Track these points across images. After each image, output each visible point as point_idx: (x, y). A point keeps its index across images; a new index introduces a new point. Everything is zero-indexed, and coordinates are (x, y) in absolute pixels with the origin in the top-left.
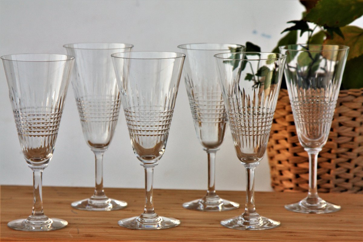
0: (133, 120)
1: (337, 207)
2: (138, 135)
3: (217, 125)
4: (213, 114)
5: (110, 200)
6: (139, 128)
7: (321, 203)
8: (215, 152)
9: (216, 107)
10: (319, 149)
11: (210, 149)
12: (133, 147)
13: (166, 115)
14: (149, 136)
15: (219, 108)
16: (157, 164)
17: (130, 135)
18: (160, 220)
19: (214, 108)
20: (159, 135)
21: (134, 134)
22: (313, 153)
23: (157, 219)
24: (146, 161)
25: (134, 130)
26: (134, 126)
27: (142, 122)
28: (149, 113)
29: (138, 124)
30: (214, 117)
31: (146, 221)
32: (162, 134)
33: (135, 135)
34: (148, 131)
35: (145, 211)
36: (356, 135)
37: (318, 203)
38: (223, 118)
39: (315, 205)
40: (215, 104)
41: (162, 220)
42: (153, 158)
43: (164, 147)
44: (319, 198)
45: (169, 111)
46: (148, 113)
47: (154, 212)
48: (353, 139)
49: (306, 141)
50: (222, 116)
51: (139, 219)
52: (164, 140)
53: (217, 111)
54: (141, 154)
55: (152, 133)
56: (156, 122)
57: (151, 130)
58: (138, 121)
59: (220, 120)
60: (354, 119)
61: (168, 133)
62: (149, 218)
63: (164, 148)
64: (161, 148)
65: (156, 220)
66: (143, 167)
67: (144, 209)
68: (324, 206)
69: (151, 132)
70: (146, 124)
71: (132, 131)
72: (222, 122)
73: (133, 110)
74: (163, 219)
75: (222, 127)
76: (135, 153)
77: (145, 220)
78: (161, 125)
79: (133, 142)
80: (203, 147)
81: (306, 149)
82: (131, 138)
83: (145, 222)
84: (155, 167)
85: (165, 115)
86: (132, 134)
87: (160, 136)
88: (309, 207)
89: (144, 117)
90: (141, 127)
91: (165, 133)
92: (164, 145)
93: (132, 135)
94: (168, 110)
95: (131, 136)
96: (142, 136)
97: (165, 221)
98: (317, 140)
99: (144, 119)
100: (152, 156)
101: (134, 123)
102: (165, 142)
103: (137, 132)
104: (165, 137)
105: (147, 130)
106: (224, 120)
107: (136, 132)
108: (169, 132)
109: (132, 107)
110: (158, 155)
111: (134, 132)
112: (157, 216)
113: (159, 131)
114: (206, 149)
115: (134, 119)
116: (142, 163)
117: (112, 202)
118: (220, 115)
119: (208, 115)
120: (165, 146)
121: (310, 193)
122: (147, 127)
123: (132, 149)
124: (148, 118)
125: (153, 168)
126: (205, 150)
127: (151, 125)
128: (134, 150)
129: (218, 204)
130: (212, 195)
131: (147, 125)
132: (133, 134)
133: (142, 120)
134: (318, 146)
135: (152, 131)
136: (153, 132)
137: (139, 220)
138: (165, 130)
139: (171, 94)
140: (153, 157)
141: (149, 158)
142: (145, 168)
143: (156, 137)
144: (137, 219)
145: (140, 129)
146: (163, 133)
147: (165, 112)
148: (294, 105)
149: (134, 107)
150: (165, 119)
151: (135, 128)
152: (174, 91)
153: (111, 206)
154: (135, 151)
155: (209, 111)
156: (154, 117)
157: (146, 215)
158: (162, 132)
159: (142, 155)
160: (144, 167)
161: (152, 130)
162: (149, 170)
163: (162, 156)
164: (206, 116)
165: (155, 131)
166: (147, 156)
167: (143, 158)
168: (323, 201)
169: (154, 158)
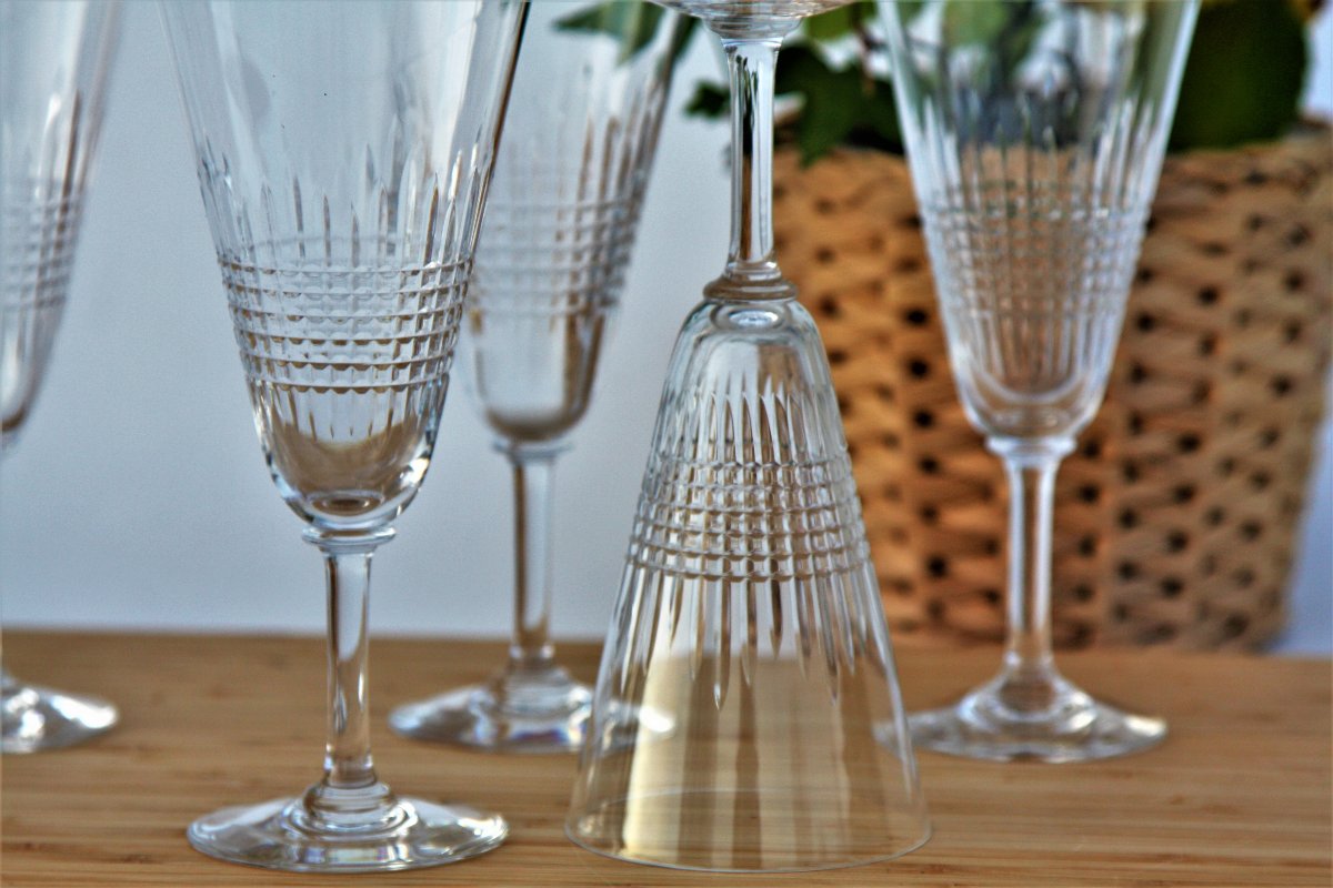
0: (267, 309)
1: (1148, 727)
2: (290, 387)
3: (561, 325)
4: (536, 273)
5: (29, 696)
6: (296, 353)
7: (1070, 711)
8: (549, 458)
9: (552, 236)
10: (1063, 445)
11: (529, 447)
12: (264, 448)
13: (435, 283)
14: (351, 392)
15: (569, 241)
16: (391, 538)
17: (252, 387)
18: (406, 817)
19: (547, 241)
20: (398, 389)
21: (269, 384)
22: (1031, 461)
23: (392, 814)
24: (336, 522)
25: (269, 362)
26: (272, 341)
27: (312, 319)
28: (346, 274)
29: (294, 330)
30: (544, 285)
31: (332, 827)
32: (413, 381)
33: (275, 385)
34: (342, 367)
35: (328, 773)
36: (1216, 369)
37: (1055, 710)
38: (591, 292)
39: (1038, 717)
40: (548, 221)
41: (413, 821)
42: (367, 504)
43: (422, 447)
44: (1060, 685)
45: (448, 264)
46: (344, 275)
47: (373, 777)
48: (1202, 393)
49: (996, 403)
50: (584, 281)
51: (300, 816)
52: (426, 414)
53: (559, 255)
54: (306, 485)
55: (362, 377)
56: (383, 319)
57: (357, 360)
58: (293, 318)
59: (573, 299)
60: (1209, 296)
61: (445, 377)
62: (348, 810)
63: (427, 456)
64: (411, 456)
65: (385, 820)
66: (316, 549)
67: (324, 760)
68: (1081, 722)
69: (356, 372)
70: (332, 331)
71: (259, 368)
72: (587, 312)
73: (263, 259)
74: (417, 813)
75: (585, 336)
76: (275, 477)
77: (326, 822)
78: (408, 335)
79: (266, 425)
80: (487, 436)
81: (999, 445)
82: (255, 402)
83: (329, 833)
84: (380, 548)
85: (429, 287)
86: (259, 383)
87: (403, 396)
88: (1010, 730)
89: (321, 295)
90: (306, 346)
91: (432, 377)
92: (424, 439)
93: (263, 389)
94: (445, 260)
95: (256, 391)
96: (312, 390)
97: (430, 824)
98: (1051, 398)
99: (322, 307)
100: (365, 493)
101: (274, 329)
102: (432, 422)
103: (288, 374)
104: (428, 396)
105: (340, 359)
106: (597, 299)
107: (279, 370)
108: (453, 373)
109: (262, 244)
110: (393, 489)
111: (271, 370)
112: (392, 798)
113: (402, 366)
114: (505, 442)
115: (269, 305)
116: (314, 532)
117: (43, 708)
118: (575, 276)
119: (517, 276)
120: (431, 443)
121: (1013, 660)
122: (339, 348)
123: (263, 459)
124: (343, 303)
125: (370, 555)
126: (498, 448)
127: (361, 336)
128: (269, 460)
129: (565, 712)
130: (534, 668)
131: (338, 336)
132: (263, 382)
133: (314, 312)
134: (1057, 430)
135: (362, 367)
136: (367, 373)
137: (299, 822)
138: (431, 363)
139: (458, 181)
140: (367, 498)
141: (348, 506)
142: (327, 555)
143: (384, 398)
144: (287, 812)
145: (302, 359)
146: (422, 375)
147: (432, 272)
148: (938, 228)
149: (270, 243)
150: (432, 304)
151: (277, 352)
152: (476, 162)
153: (32, 725)
154: (275, 466)
155: (519, 254)
156: (371, 295)
157: (333, 795)
158: (414, 373)
159: (316, 489)
160: (323, 550)
161: (366, 360)
162: (352, 566)
163: (416, 491)
164: (507, 284)
165: (377, 366)
166: (341, 494)
167: (318, 505)
168: (1079, 699)
169: (375, 503)
